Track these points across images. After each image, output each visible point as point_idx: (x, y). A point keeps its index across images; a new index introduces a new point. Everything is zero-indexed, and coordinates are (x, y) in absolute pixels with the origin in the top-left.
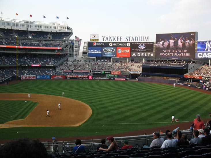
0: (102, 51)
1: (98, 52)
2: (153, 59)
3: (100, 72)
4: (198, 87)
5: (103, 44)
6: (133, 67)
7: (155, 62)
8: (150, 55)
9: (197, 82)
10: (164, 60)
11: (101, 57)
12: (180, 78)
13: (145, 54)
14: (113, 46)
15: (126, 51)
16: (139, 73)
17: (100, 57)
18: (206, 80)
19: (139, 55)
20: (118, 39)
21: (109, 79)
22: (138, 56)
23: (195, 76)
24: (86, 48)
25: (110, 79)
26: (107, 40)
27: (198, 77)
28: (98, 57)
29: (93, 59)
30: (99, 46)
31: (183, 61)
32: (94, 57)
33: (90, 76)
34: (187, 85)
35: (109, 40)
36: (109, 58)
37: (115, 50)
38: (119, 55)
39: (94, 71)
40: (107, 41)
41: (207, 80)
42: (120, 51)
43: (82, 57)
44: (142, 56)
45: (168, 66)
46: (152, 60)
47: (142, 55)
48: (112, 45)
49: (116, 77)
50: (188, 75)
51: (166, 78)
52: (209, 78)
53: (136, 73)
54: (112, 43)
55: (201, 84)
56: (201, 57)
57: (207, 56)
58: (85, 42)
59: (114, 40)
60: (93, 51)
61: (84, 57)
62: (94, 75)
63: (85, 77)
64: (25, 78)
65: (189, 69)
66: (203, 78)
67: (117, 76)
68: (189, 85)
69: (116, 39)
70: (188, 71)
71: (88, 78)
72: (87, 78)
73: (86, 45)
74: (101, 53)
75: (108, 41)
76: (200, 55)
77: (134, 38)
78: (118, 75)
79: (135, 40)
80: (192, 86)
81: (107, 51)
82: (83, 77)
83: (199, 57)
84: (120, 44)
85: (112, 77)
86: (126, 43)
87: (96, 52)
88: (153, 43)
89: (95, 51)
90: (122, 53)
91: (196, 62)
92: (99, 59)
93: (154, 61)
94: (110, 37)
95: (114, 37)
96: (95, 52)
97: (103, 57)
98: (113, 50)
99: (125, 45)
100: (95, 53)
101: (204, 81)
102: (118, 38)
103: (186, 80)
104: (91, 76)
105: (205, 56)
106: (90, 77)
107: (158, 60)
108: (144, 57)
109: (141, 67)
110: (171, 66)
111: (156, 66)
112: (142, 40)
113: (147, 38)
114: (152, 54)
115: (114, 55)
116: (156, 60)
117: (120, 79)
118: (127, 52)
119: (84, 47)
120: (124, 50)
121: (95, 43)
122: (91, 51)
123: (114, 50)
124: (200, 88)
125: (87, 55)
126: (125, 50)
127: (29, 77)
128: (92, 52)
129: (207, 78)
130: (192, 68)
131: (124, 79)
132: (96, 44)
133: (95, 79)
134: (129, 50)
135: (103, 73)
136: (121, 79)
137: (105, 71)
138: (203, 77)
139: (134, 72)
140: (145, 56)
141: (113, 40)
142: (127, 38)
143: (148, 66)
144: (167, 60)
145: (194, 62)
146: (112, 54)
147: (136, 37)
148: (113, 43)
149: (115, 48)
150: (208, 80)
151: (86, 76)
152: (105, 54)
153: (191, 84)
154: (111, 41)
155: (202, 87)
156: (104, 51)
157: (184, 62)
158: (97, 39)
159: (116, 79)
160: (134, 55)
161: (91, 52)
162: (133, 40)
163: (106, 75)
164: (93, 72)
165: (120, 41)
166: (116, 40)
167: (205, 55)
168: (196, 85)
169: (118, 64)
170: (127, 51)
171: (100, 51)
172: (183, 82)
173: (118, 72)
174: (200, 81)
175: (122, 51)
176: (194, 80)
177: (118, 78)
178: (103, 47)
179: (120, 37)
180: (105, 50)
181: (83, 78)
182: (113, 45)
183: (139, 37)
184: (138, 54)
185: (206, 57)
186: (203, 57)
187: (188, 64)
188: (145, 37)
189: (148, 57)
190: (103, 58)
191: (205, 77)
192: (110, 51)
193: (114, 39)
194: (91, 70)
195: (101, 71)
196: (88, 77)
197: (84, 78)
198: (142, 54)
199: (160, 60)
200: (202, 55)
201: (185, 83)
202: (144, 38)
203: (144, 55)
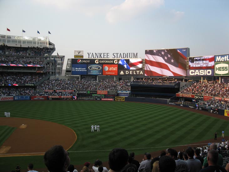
0: (87, 69)
1: (83, 70)
2: (143, 77)
3: (86, 92)
4: (191, 107)
5: (89, 61)
7: (145, 80)
8: (139, 73)
9: (189, 101)
10: (155, 78)
11: (86, 76)
12: (171, 98)
13: (134, 72)
14: (99, 64)
15: (113, 69)
16: (128, 92)
18: (199, 99)
19: (127, 72)
22: (126, 74)
24: (69, 65)
25: (96, 99)
26: (92, 57)
27: (191, 96)
28: (83, 75)
29: (78, 78)
30: (84, 63)
31: (175, 79)
32: (79, 76)
34: (180, 105)
35: (95, 57)
36: (95, 77)
37: (101, 68)
38: (106, 73)
39: (79, 91)
40: (92, 58)
41: (200, 99)
42: (106, 68)
43: (66, 76)
44: (130, 74)
46: (141, 78)
47: (130, 72)
48: (98, 62)
49: (102, 97)
50: (180, 94)
52: (202, 96)
53: (124, 92)
54: (98, 60)
55: (194, 104)
56: (193, 74)
57: (199, 73)
58: (68, 59)
59: (101, 57)
61: (67, 75)
62: (79, 95)
64: (1, 99)
65: (181, 88)
66: (196, 97)
67: (104, 96)
69: (102, 56)
70: (180, 89)
72: (71, 98)
73: (70, 62)
74: (86, 70)
76: (192, 73)
77: (121, 54)
78: (105, 95)
80: (184, 106)
81: (93, 69)
82: (66, 98)
83: (191, 74)
84: (107, 62)
85: (98, 97)
86: (114, 60)
87: (81, 70)
88: (142, 60)
89: (80, 69)
90: (109, 71)
91: (188, 79)
92: (84, 78)
93: (143, 79)
94: (96, 53)
95: (100, 53)
97: (88, 76)
98: (99, 68)
99: (112, 62)
101: (197, 100)
103: (178, 99)
105: (197, 74)
107: (147, 78)
108: (133, 75)
109: (130, 86)
111: (146, 85)
113: (135, 55)
114: (141, 72)
115: (101, 73)
116: (145, 78)
117: (107, 99)
118: (115, 70)
119: (67, 64)
120: (111, 67)
122: (75, 68)
124: (193, 107)
125: (71, 73)
126: (112, 68)
127: (6, 98)
128: (76, 70)
129: (200, 96)
130: (184, 86)
132: (80, 61)
133: (79, 100)
134: (116, 68)
135: (89, 92)
137: (90, 91)
139: (122, 91)
140: (134, 74)
141: (99, 57)
142: (114, 54)
145: (186, 80)
146: (98, 72)
148: (99, 60)
149: (102, 65)
150: (201, 98)
152: (91, 72)
153: (184, 104)
154: (97, 58)
155: (195, 107)
158: (82, 56)
159: (102, 99)
160: (122, 73)
161: (75, 70)
162: (120, 57)
163: (92, 95)
165: (107, 58)
166: (103, 57)
167: (197, 72)
168: (188, 105)
171: (85, 69)
172: (175, 102)
173: (104, 92)
174: (193, 100)
175: (109, 68)
176: (187, 99)
177: (105, 98)
178: (88, 65)
179: (107, 53)
180: (90, 68)
181: (66, 99)
182: (99, 62)
183: (127, 53)
184: (126, 71)
185: (199, 74)
186: (195, 74)
187: (179, 83)
188: (134, 53)
189: (137, 75)
191: (198, 96)
192: (96, 68)
193: (100, 56)
194: (75, 90)
195: (86, 91)
197: (68, 98)
198: (130, 71)
199: (150, 78)
200: (195, 73)
201: (177, 103)
202: (133, 54)
203: (133, 73)
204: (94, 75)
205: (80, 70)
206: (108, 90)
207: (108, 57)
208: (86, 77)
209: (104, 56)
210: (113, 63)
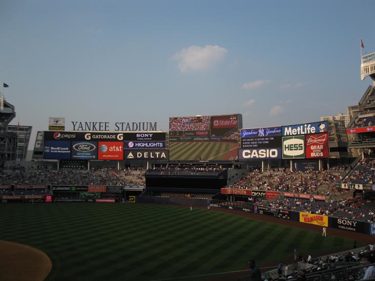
0: (71, 149)
1: (63, 150)
2: (165, 163)
3: (68, 188)
4: (246, 210)
5: (74, 136)
6: (129, 178)
7: (169, 167)
8: (160, 155)
9: (243, 201)
10: (185, 164)
11: (70, 160)
12: (214, 195)
14: (92, 140)
15: (115, 149)
16: (141, 188)
17: (67, 160)
18: (258, 197)
19: (139, 155)
20: (101, 127)
21: (84, 201)
22: (138, 157)
23: (241, 190)
24: (40, 142)
25: (87, 201)
26: (80, 129)
27: (245, 192)
28: (64, 160)
29: (55, 164)
30: (66, 139)
31: (219, 165)
32: (56, 161)
33: (48, 197)
34: (227, 207)
35: (84, 129)
36: (84, 163)
37: (95, 147)
38: (104, 156)
39: (56, 187)
40: (80, 131)
41: (260, 197)
42: (104, 148)
43: (33, 160)
44: (145, 157)
45: (192, 173)
46: (163, 165)
47: (145, 155)
48: (90, 137)
51: (189, 196)
52: (264, 192)
53: (135, 188)
55: (250, 205)
56: (249, 156)
57: (259, 154)
58: (39, 132)
59: (95, 129)
60: (54, 149)
61: (36, 160)
62: (56, 194)
63: (38, 197)
65: (230, 179)
66: (254, 194)
67: (100, 194)
68: (230, 208)
69: (97, 126)
70: (228, 181)
71: (44, 199)
72: (43, 199)
73: (40, 138)
74: (69, 152)
75: (83, 130)
76: (247, 154)
77: (130, 124)
78: (102, 193)
79: (132, 129)
80: (235, 208)
81: (81, 150)
83: (244, 156)
84: (105, 137)
85: (90, 197)
86: (117, 134)
87: (60, 150)
88: (165, 133)
89: (59, 148)
90: (108, 153)
91: (240, 165)
92: (66, 164)
93: (167, 166)
94: (86, 123)
95: (93, 123)
96: (57, 150)
97: (72, 160)
98: (92, 148)
99: (114, 137)
100: (58, 153)
101: (256, 198)
102: (101, 125)
103: (224, 197)
104: (50, 197)
105: (255, 155)
106: (49, 198)
107: (174, 165)
108: (149, 159)
109: (144, 177)
110: (198, 174)
111: (170, 175)
112: (145, 128)
113: (153, 125)
114: (163, 153)
115: (94, 157)
116: (170, 164)
117: (105, 201)
118: (118, 150)
119: (37, 141)
120: (113, 146)
121: (58, 134)
122: (50, 148)
123: (93, 148)
124: (249, 210)
125: (42, 156)
126: (114, 147)
128: (52, 151)
129: (261, 192)
130: (233, 177)
131: (114, 201)
132: (59, 135)
133: (57, 202)
134: (121, 147)
135: (74, 189)
136: (108, 201)
137: (76, 187)
138: (253, 191)
139: (131, 187)
140: (151, 157)
141: (92, 128)
142: (117, 124)
143: (157, 175)
144: (190, 165)
145: (236, 167)
146: (90, 154)
147: (133, 123)
148: (92, 134)
149: (96, 142)
150: (262, 196)
151: (41, 197)
152: (77, 155)
153: (234, 205)
154: (88, 131)
155: (253, 210)
156: (75, 149)
157: (221, 167)
158: (62, 127)
159: (97, 200)
160: (131, 156)
161: (50, 150)
162: (128, 129)
163: (79, 193)
164: (54, 188)
165: (105, 130)
166: (98, 129)
167: (255, 154)
168: (241, 207)
170: (117, 148)
171: (67, 149)
172: (220, 202)
173: (101, 188)
174: (249, 199)
175: (109, 148)
176: (239, 198)
177: (101, 198)
178: (73, 142)
179: (106, 123)
180: (77, 147)
182: (91, 137)
183: (140, 123)
184: (138, 153)
185: (257, 157)
186: (252, 157)
187: (226, 171)
188: (151, 123)
190: (72, 163)
191: (256, 192)
192: (86, 148)
193: (94, 126)
194: (50, 185)
197: (37, 199)
199: (178, 165)
200: (251, 154)
201: (223, 204)
202: (149, 124)
203: (149, 155)
204: (83, 160)
205: (59, 151)
206: (108, 185)
207: (107, 129)
208: (70, 163)
209: (100, 126)
210: (116, 140)
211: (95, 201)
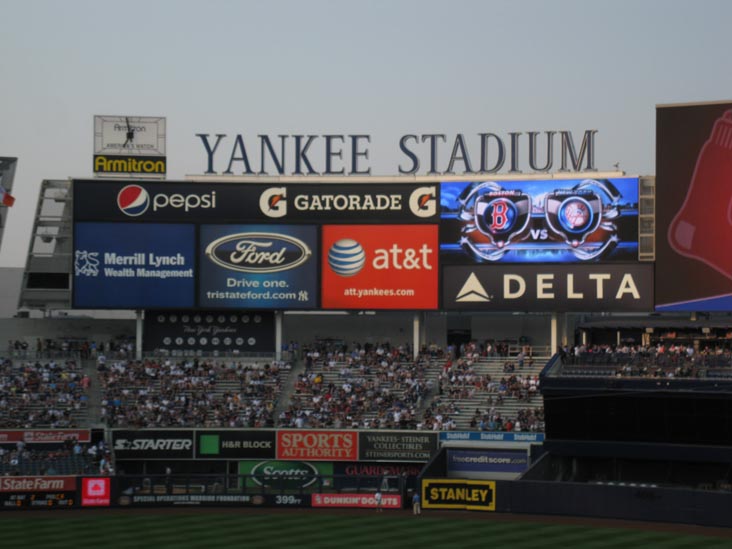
0: (197, 260)
1: (163, 267)
2: (638, 324)
3: (186, 444)
5: (209, 202)
7: (654, 344)
8: (611, 286)
11: (191, 313)
13: (570, 278)
14: (294, 219)
15: (401, 257)
16: (524, 442)
17: (179, 313)
19: (514, 286)
20: (334, 159)
21: (258, 500)
22: (507, 295)
24: (54, 231)
25: (270, 502)
26: (239, 167)
28: (167, 313)
29: (124, 332)
30: (171, 215)
32: (130, 314)
33: (91, 483)
35: (255, 166)
36: (255, 323)
37: (308, 251)
38: (350, 292)
39: (130, 436)
40: (238, 175)
42: (351, 254)
43: (25, 315)
44: (540, 295)
46: (625, 332)
47: (540, 286)
48: (282, 206)
49: (320, 478)
53: (492, 443)
54: (283, 191)
58: (47, 184)
59: (304, 168)
60: (120, 260)
61: (36, 314)
62: (131, 469)
63: (45, 486)
67: (329, 471)
69: (316, 155)
71: (75, 493)
72: (68, 494)
73: (56, 210)
74: (189, 273)
75: (249, 171)
77: (467, 143)
78: (339, 466)
81: (244, 263)
82: (27, 493)
84: (352, 202)
85: (283, 484)
86: (405, 189)
87: (148, 267)
88: (635, 182)
89: (140, 258)
90: (368, 276)
92: (175, 331)
93: (646, 340)
94: (265, 139)
95: (298, 139)
96: (134, 267)
97: (204, 313)
98: (292, 254)
99: (393, 202)
100: (136, 279)
102: (335, 149)
104: (101, 483)
106: (96, 489)
107: (678, 331)
108: (560, 305)
109: (535, 393)
111: (664, 382)
112: (541, 162)
114: (628, 278)
115: (304, 296)
116: (659, 331)
117: (354, 500)
118: (415, 264)
119: (38, 223)
120: (388, 247)
121: (135, 194)
122: (101, 258)
123: (298, 253)
125: (66, 293)
126: (395, 250)
128: (109, 272)
131: (394, 501)
132: (143, 197)
133: (134, 505)
134: (425, 251)
135: (210, 446)
136: (366, 501)
137: (225, 436)
139: (474, 436)
140: (571, 294)
141: (290, 166)
142: (410, 144)
143: (601, 382)
146: (282, 284)
147: (484, 137)
148: (294, 189)
149: (312, 230)
151: (59, 484)
152: (224, 289)
154: (272, 174)
156: (215, 259)
158: (155, 159)
159: (318, 500)
160: (472, 289)
161: (102, 266)
162: (459, 165)
163: (234, 467)
164: (120, 444)
165: (354, 171)
166: (319, 164)
169: (342, 372)
170: (410, 254)
171: (180, 260)
175: (370, 256)
177: (337, 489)
178: (206, 230)
179: (355, 138)
180: (224, 253)
181: (26, 504)
182: (290, 206)
183: (514, 136)
184: (507, 278)
188: (566, 135)
189: (589, 303)
190: (204, 324)
192: (264, 256)
193: (301, 155)
194: (103, 426)
195: (187, 435)
196: (73, 487)
197: (41, 494)
198: (540, 278)
199: (699, 331)
202: (557, 140)
203: (559, 287)
204: (252, 312)
205: (141, 273)
206: (366, 428)
207: (361, 167)
208: (192, 324)
209: (329, 154)
210: (405, 216)
211: (306, 502)
